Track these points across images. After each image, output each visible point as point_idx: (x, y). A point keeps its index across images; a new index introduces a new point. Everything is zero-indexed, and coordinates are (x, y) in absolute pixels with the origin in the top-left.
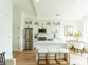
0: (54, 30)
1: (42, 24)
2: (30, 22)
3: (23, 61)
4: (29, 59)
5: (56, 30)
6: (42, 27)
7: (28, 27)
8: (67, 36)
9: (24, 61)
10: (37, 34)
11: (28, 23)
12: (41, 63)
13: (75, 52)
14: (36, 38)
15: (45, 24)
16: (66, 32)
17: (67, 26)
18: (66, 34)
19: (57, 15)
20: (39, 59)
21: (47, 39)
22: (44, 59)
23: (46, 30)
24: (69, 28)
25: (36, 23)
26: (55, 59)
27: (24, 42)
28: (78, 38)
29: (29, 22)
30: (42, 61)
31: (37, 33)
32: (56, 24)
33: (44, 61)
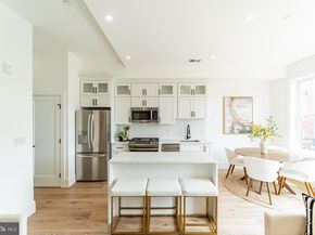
0: (184, 114)
1: (144, 92)
2: (100, 85)
3: (65, 220)
4: (87, 216)
5: (193, 114)
6: (144, 103)
7: (95, 101)
8: (232, 131)
9: (67, 222)
10: (127, 128)
11: (94, 90)
12: (125, 228)
13: (250, 193)
14: (121, 140)
15: (152, 91)
16: (229, 117)
17: (233, 98)
18: (228, 125)
19: (192, 61)
20: (121, 216)
21: (160, 143)
22: (137, 216)
23: (156, 112)
24: (238, 107)
25: (124, 90)
26: (175, 216)
27: (81, 156)
28: (266, 143)
29: (96, 85)
30: (128, 222)
31: (126, 122)
32: (193, 92)
33: (133, 222)
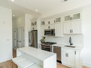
1: (49, 23)
5: (71, 31)
15: (52, 22)
